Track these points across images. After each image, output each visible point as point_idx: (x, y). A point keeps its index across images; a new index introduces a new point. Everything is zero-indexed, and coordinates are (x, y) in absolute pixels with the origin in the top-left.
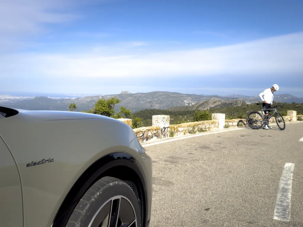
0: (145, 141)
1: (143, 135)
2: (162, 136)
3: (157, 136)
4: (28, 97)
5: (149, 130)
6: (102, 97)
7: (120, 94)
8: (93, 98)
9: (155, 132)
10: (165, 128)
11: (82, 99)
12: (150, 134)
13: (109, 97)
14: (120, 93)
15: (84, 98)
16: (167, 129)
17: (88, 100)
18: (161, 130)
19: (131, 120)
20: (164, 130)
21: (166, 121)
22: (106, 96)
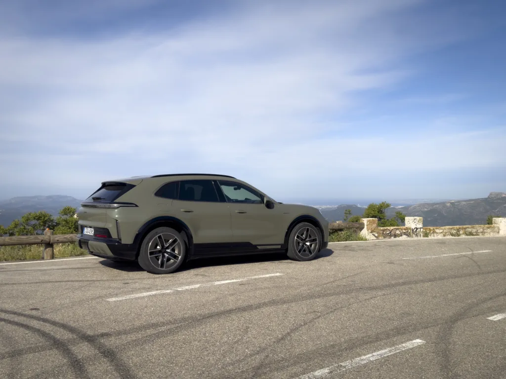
0: (393, 238)
1: (391, 232)
2: (414, 236)
3: (407, 235)
4: (328, 206)
5: (397, 229)
6: (451, 203)
7: (486, 199)
8: (434, 207)
9: (404, 231)
10: (417, 229)
11: (415, 208)
12: (398, 232)
13: (464, 204)
14: (487, 197)
15: (419, 206)
16: (419, 230)
17: (426, 210)
18: (413, 230)
19: (377, 219)
20: (416, 230)
21: (418, 222)
22: (459, 202)
